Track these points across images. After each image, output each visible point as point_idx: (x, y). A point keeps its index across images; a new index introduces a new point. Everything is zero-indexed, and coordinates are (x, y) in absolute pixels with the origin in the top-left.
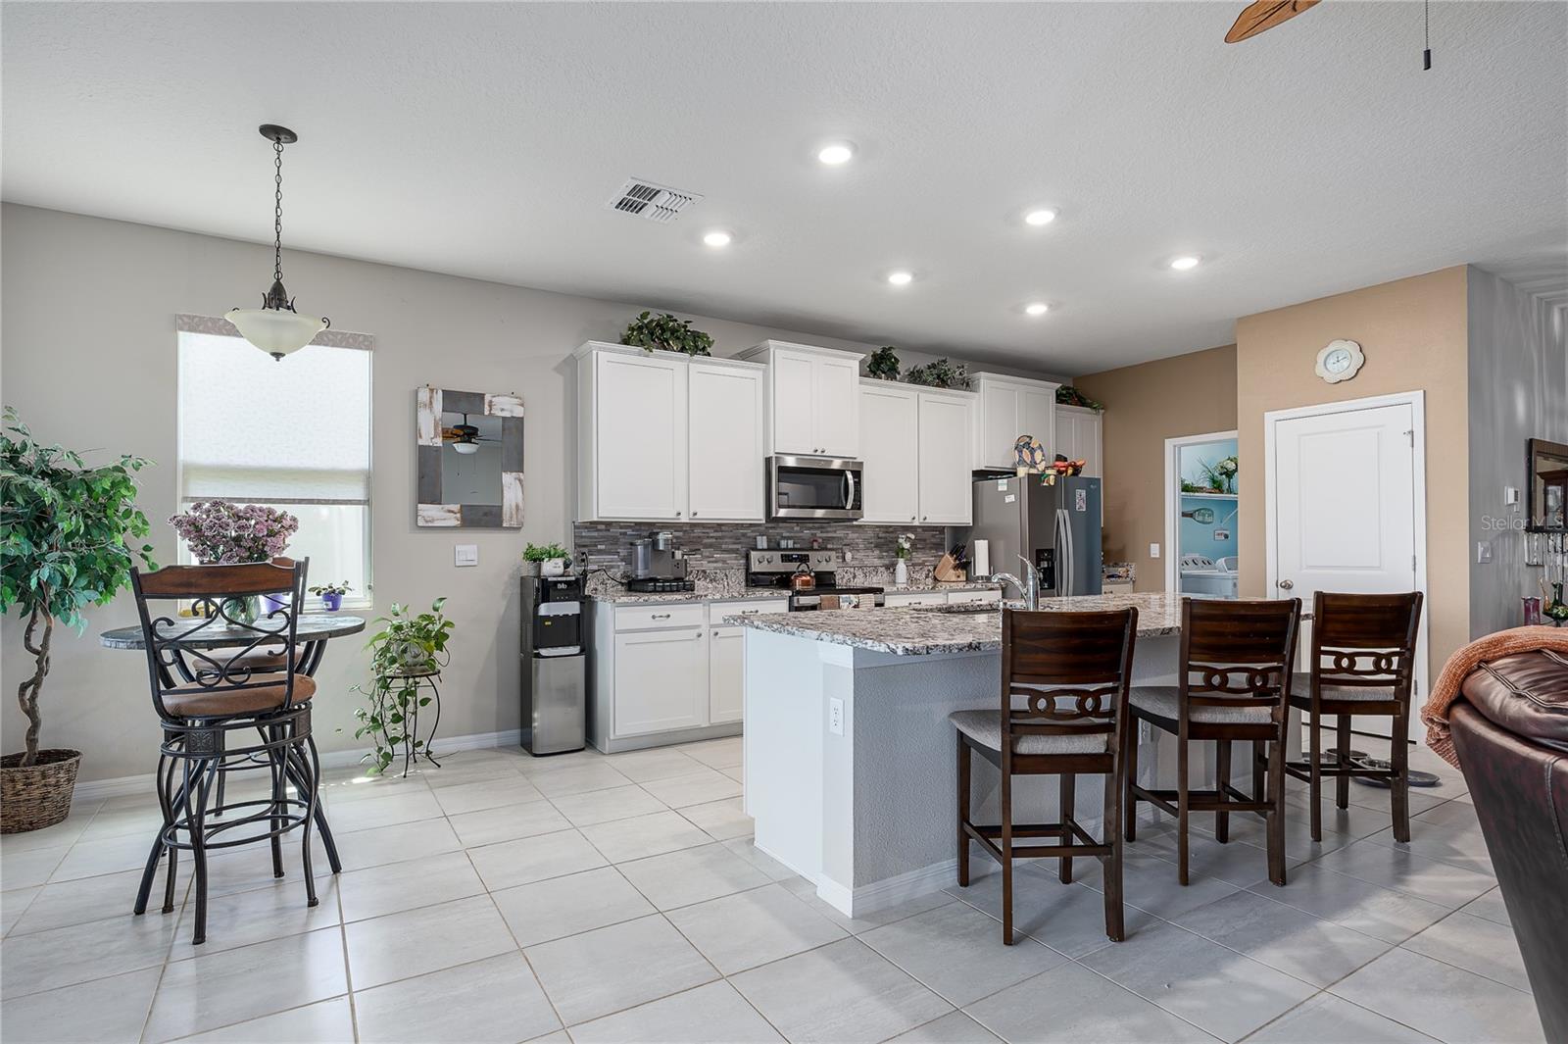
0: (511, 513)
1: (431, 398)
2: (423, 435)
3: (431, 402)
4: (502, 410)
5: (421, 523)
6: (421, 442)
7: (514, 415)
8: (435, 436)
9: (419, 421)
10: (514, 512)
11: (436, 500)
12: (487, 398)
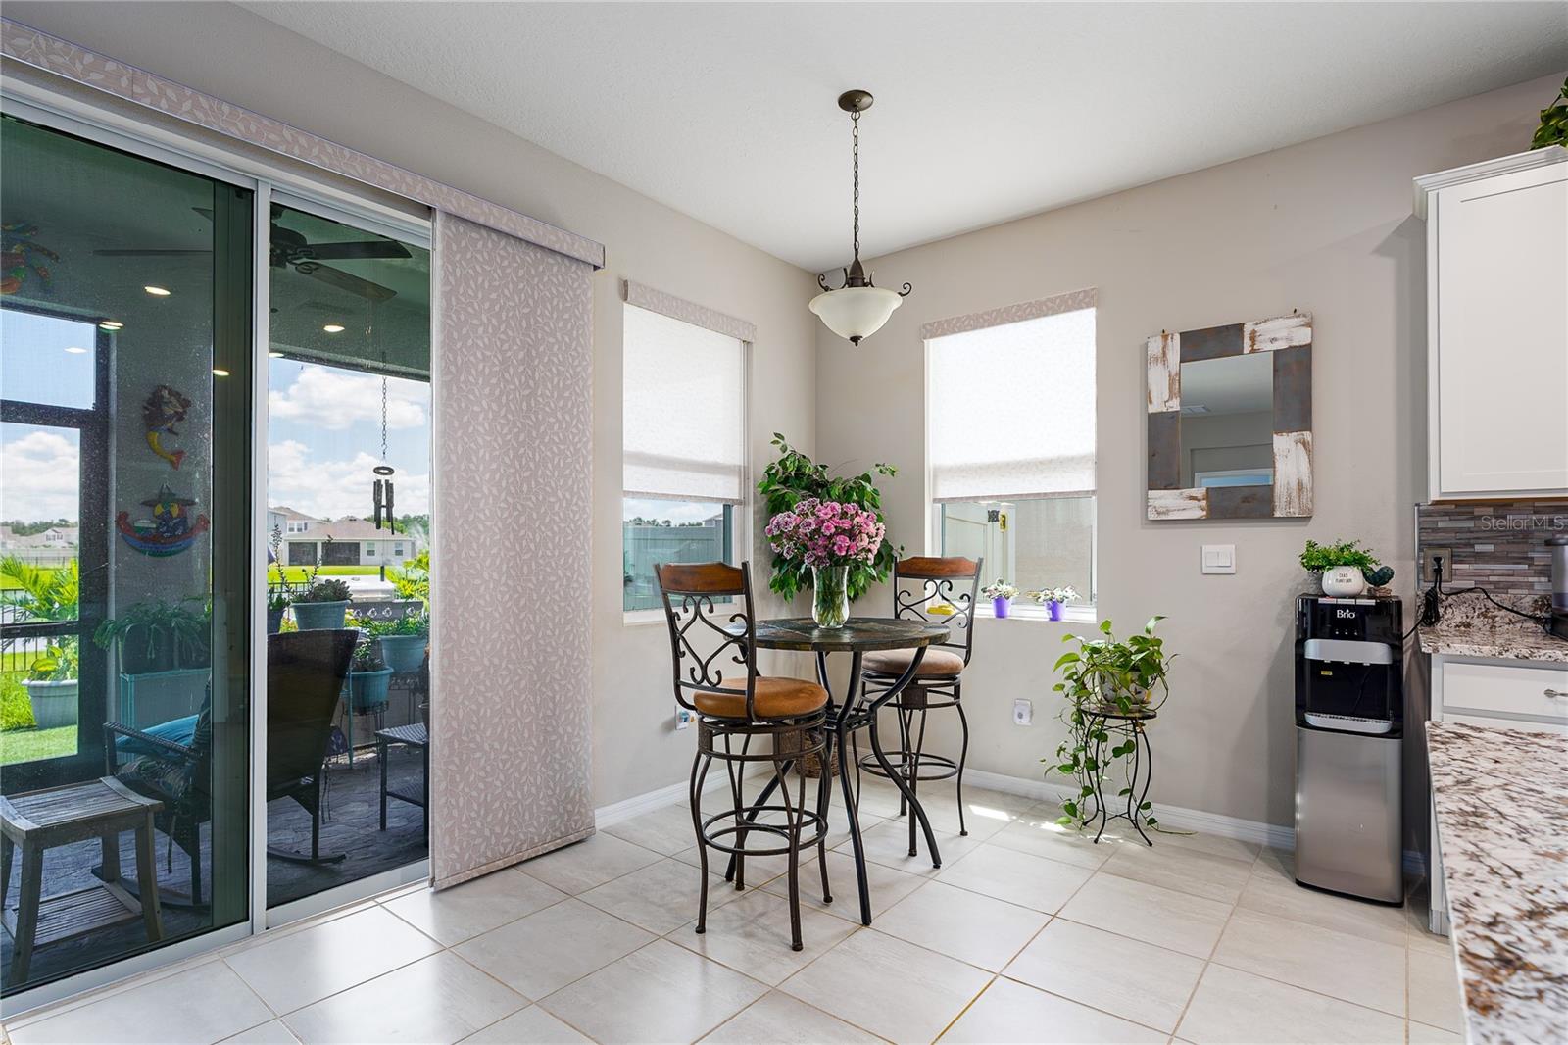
0: (1289, 496)
1: (1164, 348)
2: (1154, 399)
3: (1164, 353)
4: (1273, 340)
5: (1152, 516)
6: (1152, 409)
7: (1294, 344)
8: (1171, 398)
9: (1149, 381)
10: (1294, 494)
11: (1171, 485)
12: (1248, 329)
